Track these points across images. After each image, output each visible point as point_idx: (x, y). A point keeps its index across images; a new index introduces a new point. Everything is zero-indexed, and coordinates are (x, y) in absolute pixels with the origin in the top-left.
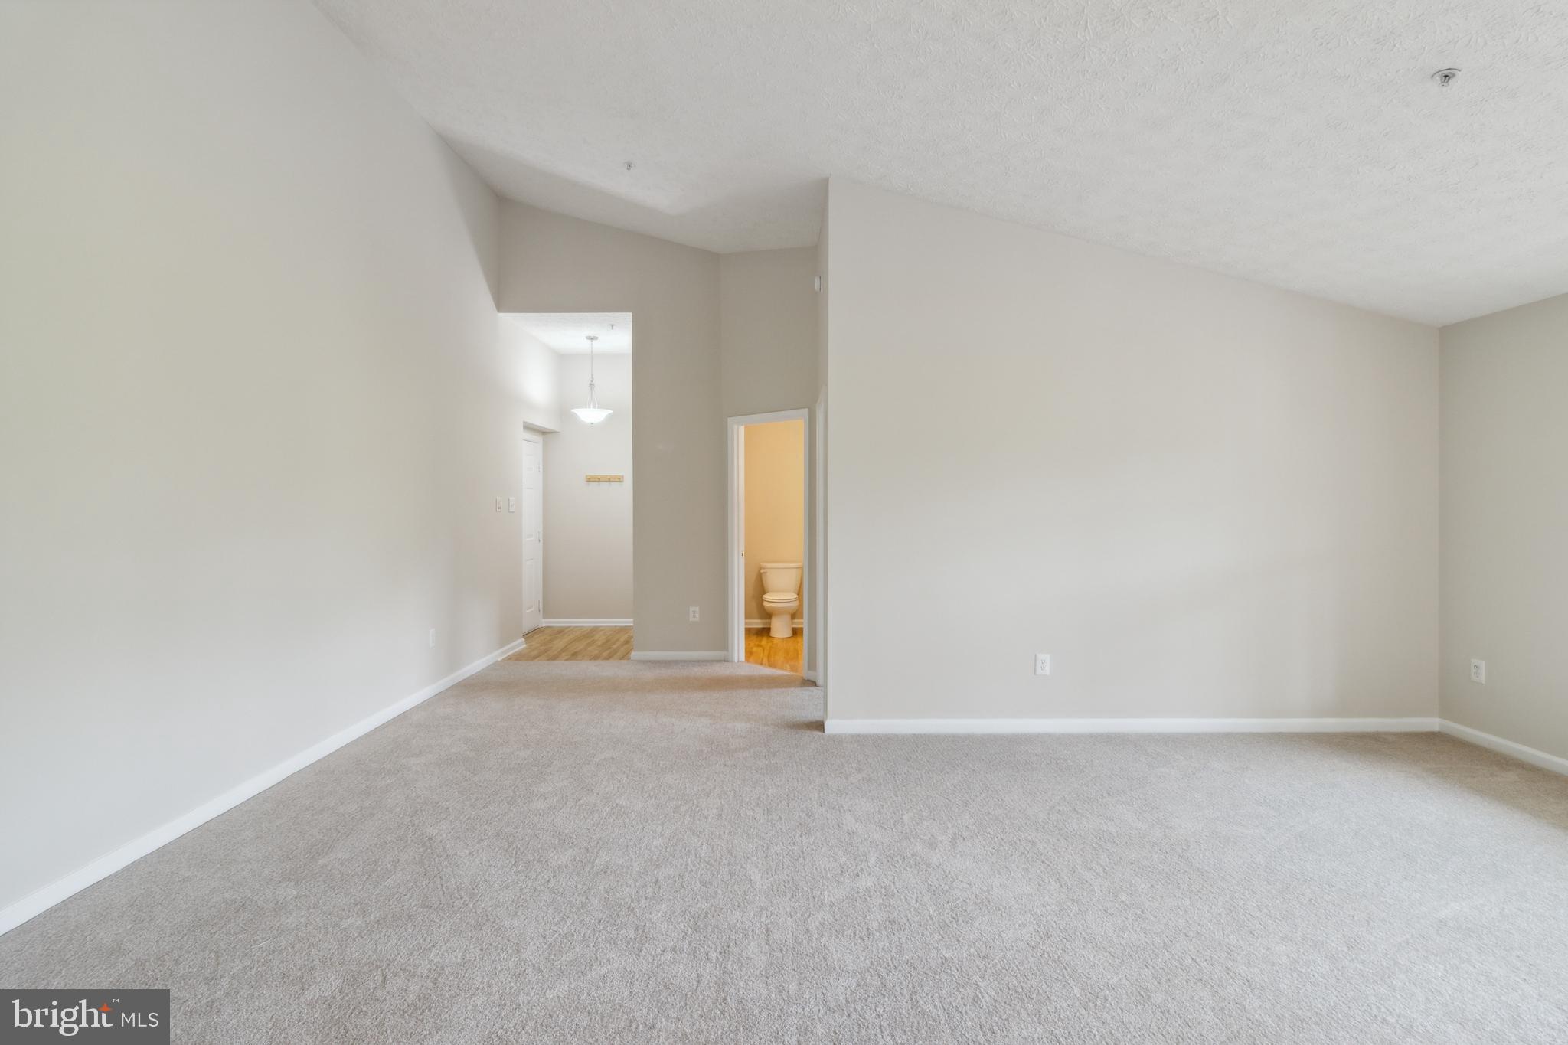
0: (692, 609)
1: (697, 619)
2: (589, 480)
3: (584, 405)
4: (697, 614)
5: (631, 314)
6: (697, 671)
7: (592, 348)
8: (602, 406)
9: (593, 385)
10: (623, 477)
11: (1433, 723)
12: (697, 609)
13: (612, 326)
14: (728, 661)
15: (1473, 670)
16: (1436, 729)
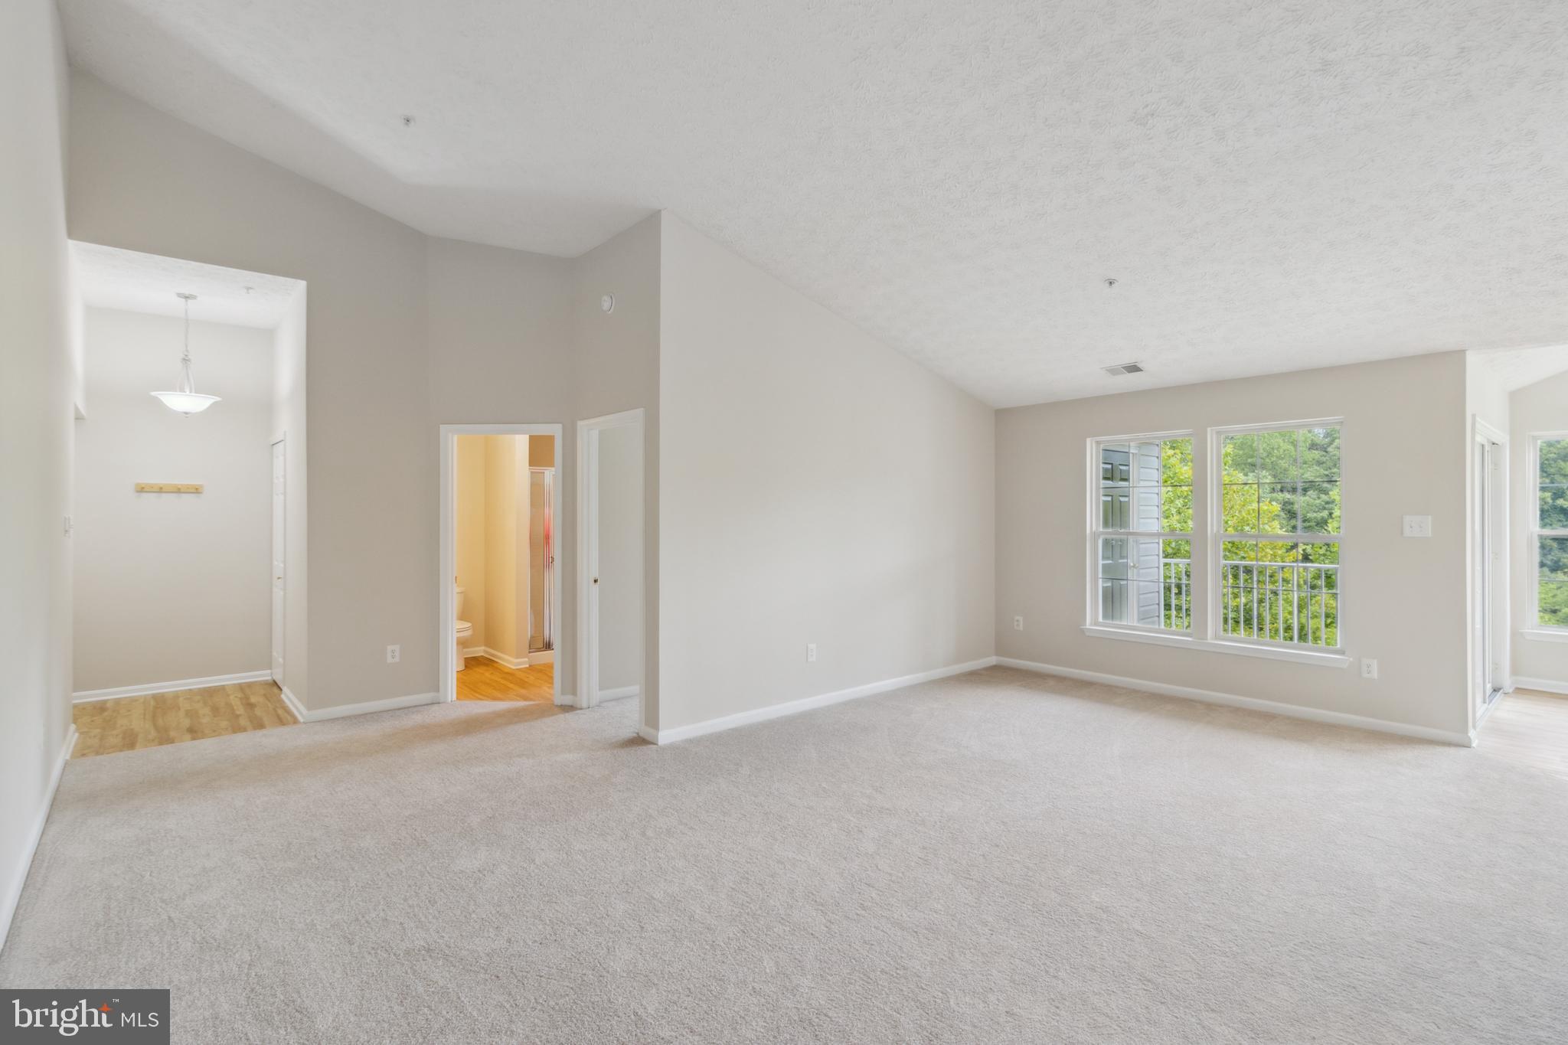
0: (390, 648)
1: (397, 659)
2: (141, 490)
3: (170, 387)
4: (397, 654)
5: (302, 284)
6: (417, 719)
7: (186, 311)
8: (200, 390)
9: (189, 360)
10: (201, 486)
11: (992, 660)
12: (397, 648)
13: (248, 288)
14: (439, 703)
15: (1016, 623)
16: (994, 663)
